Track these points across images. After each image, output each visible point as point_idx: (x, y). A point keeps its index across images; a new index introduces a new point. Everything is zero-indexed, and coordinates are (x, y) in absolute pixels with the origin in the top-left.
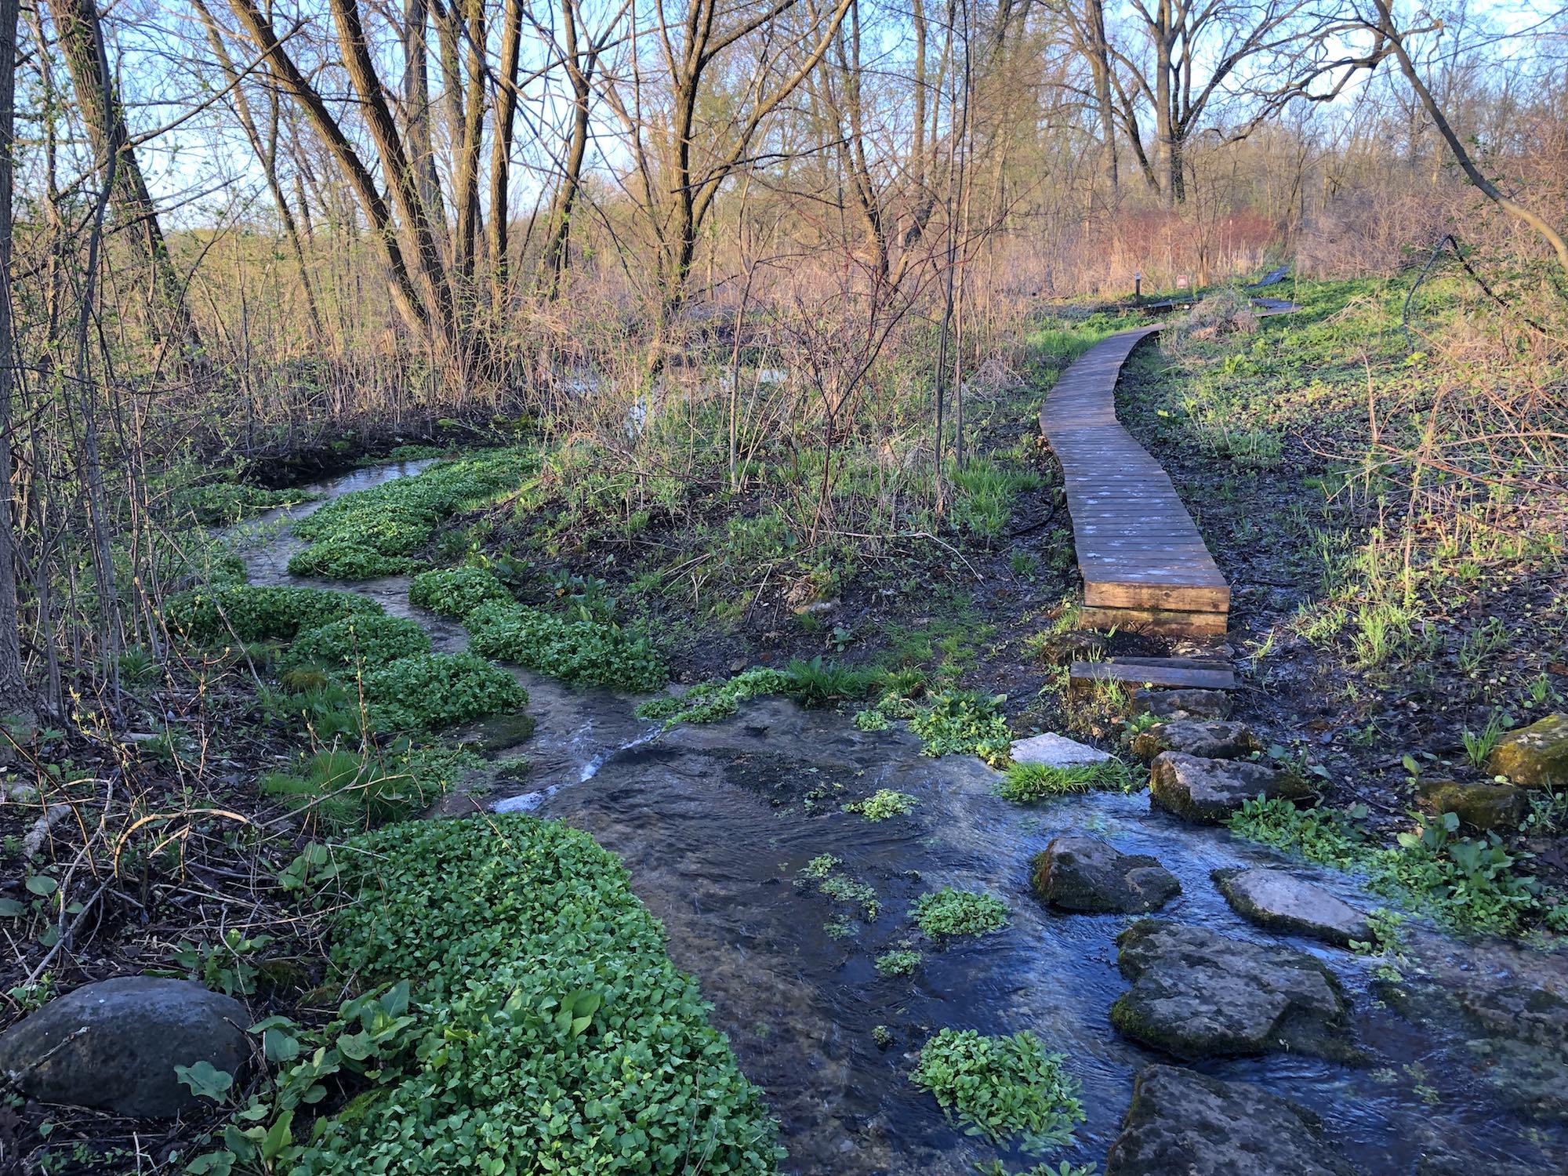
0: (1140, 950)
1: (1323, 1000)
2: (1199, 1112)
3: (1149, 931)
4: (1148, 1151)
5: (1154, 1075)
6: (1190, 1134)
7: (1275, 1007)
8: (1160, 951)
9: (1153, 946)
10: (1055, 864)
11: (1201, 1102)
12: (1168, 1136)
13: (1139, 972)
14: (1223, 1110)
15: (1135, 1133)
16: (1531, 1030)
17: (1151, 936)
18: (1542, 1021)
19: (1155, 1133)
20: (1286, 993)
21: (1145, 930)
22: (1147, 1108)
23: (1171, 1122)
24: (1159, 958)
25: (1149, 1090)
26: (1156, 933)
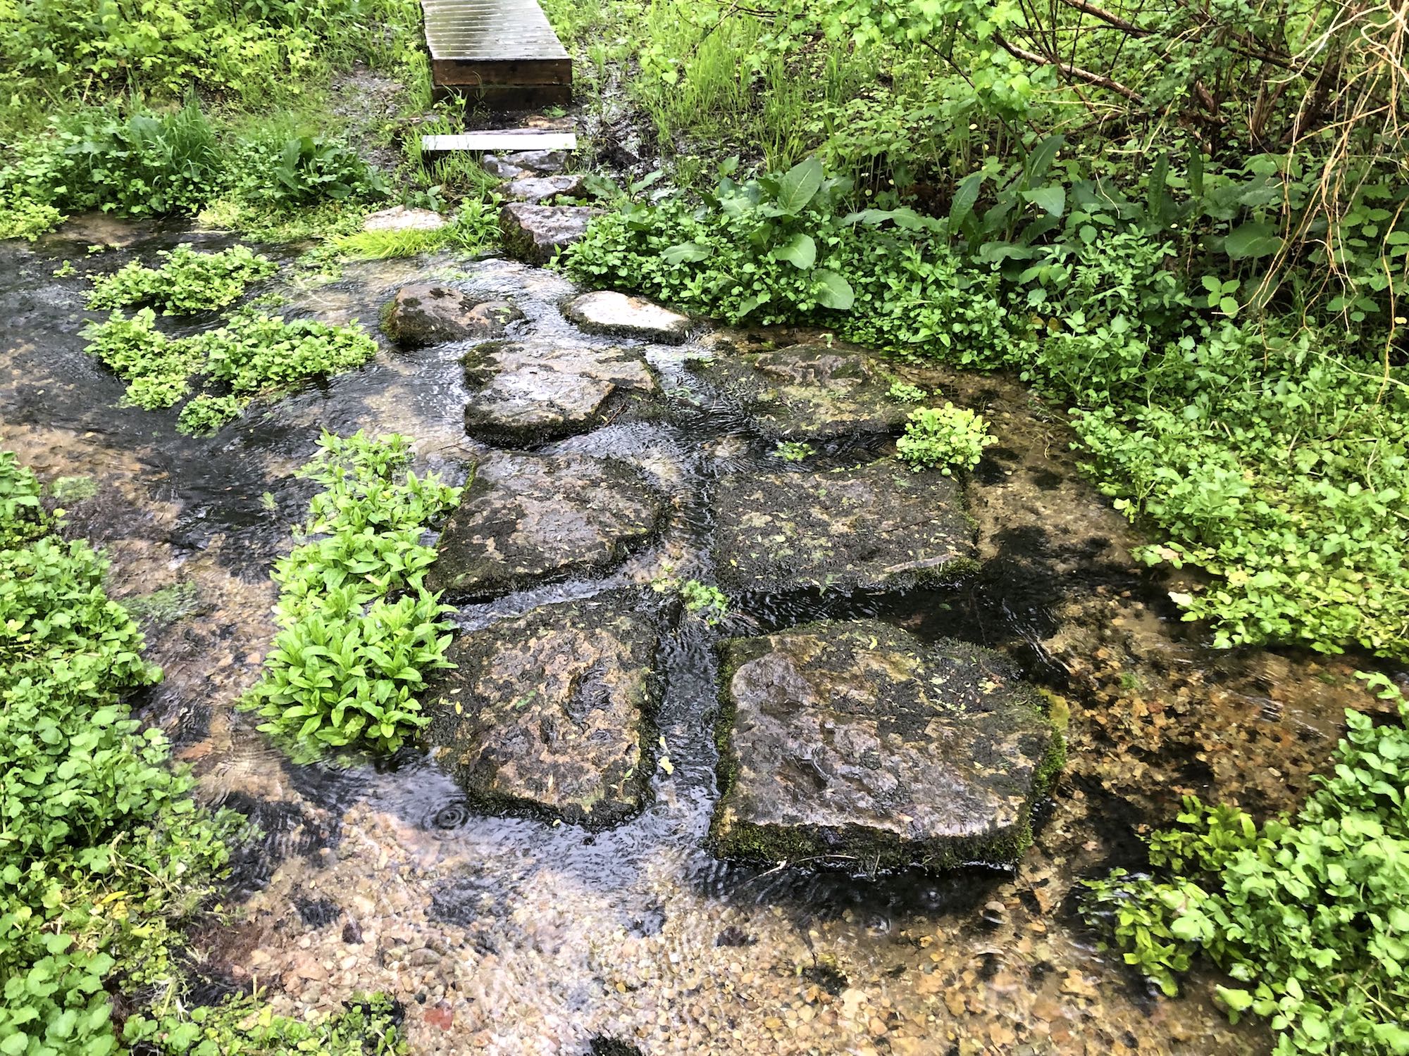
0: (482, 367)
1: (641, 381)
3: (492, 351)
4: (478, 519)
5: (488, 460)
7: (601, 392)
8: (500, 366)
9: (494, 362)
10: (401, 308)
12: (498, 504)
13: (480, 384)
15: (467, 507)
16: (804, 376)
17: (493, 355)
18: (812, 366)
19: (488, 502)
20: (611, 381)
21: (487, 350)
22: (481, 486)
23: (502, 493)
24: (499, 371)
25: (483, 472)
26: (497, 350)
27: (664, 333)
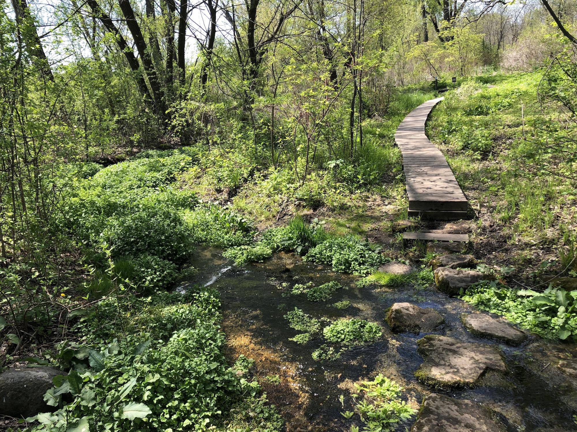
0: (427, 347)
1: (500, 366)
2: (448, 412)
5: (430, 397)
6: (443, 421)
7: (480, 369)
8: (435, 348)
9: (432, 345)
10: (394, 313)
11: (449, 408)
12: (435, 422)
13: (426, 355)
14: (457, 411)
15: (421, 421)
17: (432, 342)
19: (429, 421)
20: (485, 363)
21: (429, 338)
22: (427, 411)
23: (436, 417)
24: (434, 350)
25: (428, 404)
27: (510, 340)
